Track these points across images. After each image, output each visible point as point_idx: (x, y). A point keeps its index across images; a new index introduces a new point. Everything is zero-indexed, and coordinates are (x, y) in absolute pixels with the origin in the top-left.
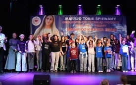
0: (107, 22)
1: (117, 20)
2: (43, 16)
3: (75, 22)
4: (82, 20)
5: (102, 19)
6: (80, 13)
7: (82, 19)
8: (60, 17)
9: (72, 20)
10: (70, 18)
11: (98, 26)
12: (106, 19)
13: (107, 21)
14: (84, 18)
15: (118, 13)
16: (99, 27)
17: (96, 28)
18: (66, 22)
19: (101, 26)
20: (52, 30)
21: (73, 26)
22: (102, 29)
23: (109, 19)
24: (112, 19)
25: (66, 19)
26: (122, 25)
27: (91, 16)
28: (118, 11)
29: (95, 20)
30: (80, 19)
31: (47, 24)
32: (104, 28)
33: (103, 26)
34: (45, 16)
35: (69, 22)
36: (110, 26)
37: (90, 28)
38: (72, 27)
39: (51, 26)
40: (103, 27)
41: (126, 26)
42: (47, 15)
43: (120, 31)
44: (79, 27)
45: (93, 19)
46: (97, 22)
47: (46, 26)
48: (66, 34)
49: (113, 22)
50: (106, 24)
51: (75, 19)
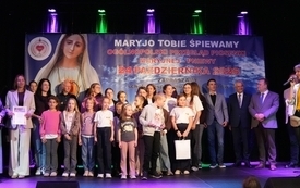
0: (218, 53)
1: (241, 47)
3: (138, 53)
4: (157, 46)
5: (206, 44)
6: (151, 28)
7: (157, 44)
8: (101, 40)
9: (132, 48)
10: (126, 43)
11: (195, 61)
12: (215, 44)
13: (218, 49)
14: (161, 41)
15: (243, 30)
17: (190, 67)
18: (117, 52)
19: (202, 61)
20: (81, 71)
21: (135, 61)
22: (206, 70)
23: (222, 44)
24: (229, 44)
25: (117, 43)
26: (255, 60)
27: (179, 36)
28: (243, 26)
29: (188, 47)
30: (151, 43)
31: (68, 56)
32: (210, 66)
33: (208, 61)
34: (63, 36)
35: (124, 52)
36: (225, 62)
37: (177, 66)
38: (132, 65)
39: (79, 61)
40: (207, 65)
41: (262, 63)
42: (68, 34)
43: (249, 74)
44: (149, 64)
45: (183, 43)
46: (194, 53)
47: (66, 62)
48: (117, 80)
49: (232, 53)
50: (214, 57)
51: (139, 43)
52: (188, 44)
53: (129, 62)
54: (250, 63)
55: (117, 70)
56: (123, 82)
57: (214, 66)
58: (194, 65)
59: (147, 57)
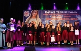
0: (72, 14)
1: (78, 13)
2: (31, 10)
3: (51, 15)
5: (69, 12)
6: (55, 8)
8: (42, 11)
9: (50, 13)
10: (48, 12)
11: (66, 16)
12: (71, 12)
13: (72, 13)
14: (57, 12)
15: (78, 9)
16: (67, 18)
17: (65, 18)
18: (46, 14)
19: (68, 17)
20: (37, 19)
21: (50, 17)
24: (75, 12)
25: (46, 12)
28: (78, 7)
29: (64, 13)
30: (55, 12)
32: (70, 18)
33: (69, 17)
34: (32, 10)
35: (48, 14)
36: (74, 17)
37: (61, 18)
38: (50, 18)
39: (36, 17)
40: (69, 18)
42: (34, 10)
43: (80, 20)
44: (54, 17)
45: (63, 12)
46: (66, 14)
47: (33, 17)
49: (75, 14)
50: (71, 15)
51: (51, 12)
52: (64, 12)
53: (49, 17)
54: (80, 17)
55: (46, 19)
56: (47, 22)
57: (71, 18)
58: (66, 18)
59: (54, 15)
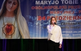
3: (49, 8)
9: (46, 5)
10: (42, 3)
14: (63, 1)
18: (37, 8)
21: (47, 13)
25: (37, 3)
30: (57, 2)
31: (9, 10)
35: (41, 8)
38: (46, 15)
45: (76, 2)
48: (37, 24)
51: (50, 2)
55: (37, 18)
56: (41, 25)
59: (54, 10)
